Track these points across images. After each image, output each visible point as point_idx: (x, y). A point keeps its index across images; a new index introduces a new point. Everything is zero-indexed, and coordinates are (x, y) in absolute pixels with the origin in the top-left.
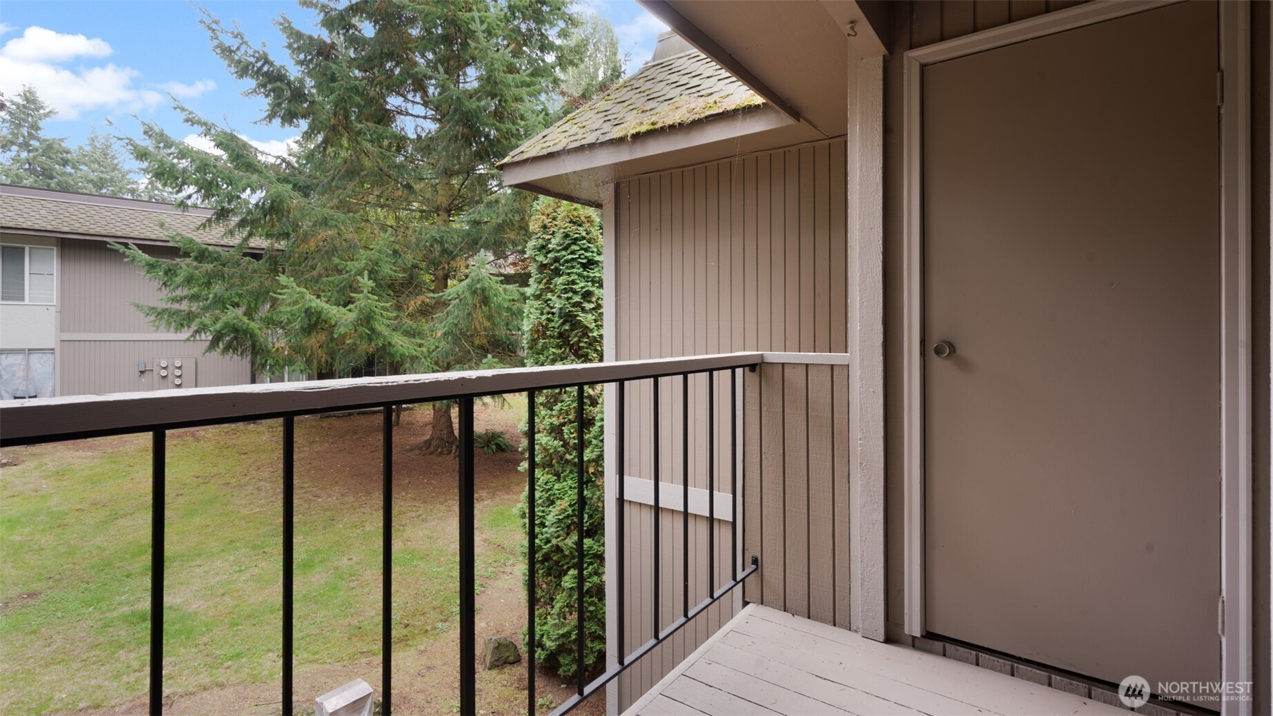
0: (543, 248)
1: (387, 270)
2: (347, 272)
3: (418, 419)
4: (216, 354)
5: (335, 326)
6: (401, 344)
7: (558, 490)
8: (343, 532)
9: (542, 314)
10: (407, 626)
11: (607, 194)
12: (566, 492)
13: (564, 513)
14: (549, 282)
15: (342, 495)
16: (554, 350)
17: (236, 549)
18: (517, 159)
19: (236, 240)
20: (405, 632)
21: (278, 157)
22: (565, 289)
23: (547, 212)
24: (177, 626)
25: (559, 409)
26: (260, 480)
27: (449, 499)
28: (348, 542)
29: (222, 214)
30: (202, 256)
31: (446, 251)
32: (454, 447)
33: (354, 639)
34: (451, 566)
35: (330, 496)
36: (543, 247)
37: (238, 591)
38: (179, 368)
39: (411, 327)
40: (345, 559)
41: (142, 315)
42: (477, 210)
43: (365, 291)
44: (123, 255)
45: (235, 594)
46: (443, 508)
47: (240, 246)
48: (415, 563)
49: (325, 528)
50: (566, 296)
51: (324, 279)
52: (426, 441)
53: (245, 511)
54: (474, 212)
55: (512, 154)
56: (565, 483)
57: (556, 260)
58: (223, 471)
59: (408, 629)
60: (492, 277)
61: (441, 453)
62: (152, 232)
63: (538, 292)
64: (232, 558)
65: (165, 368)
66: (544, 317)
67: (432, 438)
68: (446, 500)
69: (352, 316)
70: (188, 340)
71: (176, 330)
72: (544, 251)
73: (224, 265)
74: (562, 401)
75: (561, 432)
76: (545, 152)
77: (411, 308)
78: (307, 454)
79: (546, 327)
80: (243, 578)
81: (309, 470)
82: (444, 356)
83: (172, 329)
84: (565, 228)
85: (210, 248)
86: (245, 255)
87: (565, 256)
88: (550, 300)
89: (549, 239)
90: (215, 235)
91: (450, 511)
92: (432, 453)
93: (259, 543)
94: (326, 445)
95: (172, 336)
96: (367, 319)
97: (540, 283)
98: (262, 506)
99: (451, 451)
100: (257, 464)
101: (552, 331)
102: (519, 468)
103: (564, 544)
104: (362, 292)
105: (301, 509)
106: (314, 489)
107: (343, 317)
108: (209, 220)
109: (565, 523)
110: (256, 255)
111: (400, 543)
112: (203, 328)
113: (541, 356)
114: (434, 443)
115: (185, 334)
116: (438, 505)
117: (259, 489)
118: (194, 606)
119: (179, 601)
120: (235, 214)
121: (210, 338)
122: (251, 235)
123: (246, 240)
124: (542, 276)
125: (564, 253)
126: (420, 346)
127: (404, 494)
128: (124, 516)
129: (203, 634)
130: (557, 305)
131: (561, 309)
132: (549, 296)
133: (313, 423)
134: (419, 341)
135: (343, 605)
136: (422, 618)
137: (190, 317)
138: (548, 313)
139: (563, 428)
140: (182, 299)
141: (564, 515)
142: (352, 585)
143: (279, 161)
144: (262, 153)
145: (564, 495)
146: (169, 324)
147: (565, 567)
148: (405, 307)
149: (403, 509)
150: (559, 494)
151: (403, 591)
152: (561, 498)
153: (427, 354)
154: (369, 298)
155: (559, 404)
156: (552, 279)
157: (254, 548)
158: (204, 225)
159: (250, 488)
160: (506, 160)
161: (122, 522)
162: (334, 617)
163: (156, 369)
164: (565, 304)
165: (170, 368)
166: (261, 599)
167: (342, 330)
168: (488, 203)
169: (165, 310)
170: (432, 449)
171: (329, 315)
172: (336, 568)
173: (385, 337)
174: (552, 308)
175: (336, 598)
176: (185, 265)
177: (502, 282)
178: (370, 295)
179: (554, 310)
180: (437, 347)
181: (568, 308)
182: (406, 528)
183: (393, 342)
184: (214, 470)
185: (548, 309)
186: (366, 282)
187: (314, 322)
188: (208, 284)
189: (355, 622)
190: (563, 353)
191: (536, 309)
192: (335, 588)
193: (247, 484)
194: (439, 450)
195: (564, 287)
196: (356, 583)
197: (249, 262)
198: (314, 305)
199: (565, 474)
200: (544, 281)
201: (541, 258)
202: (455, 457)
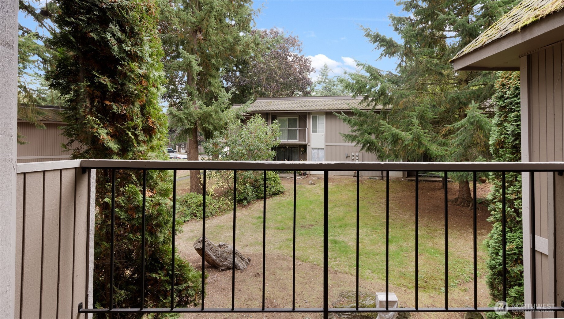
0: (501, 98)
1: (429, 115)
3: (454, 187)
4: (364, 151)
5: (404, 141)
6: (434, 149)
7: (509, 237)
8: (407, 232)
9: (501, 134)
10: (426, 282)
12: (515, 240)
13: (512, 251)
14: (506, 116)
15: (411, 216)
16: (508, 155)
17: (367, 227)
18: (459, 56)
19: (371, 107)
20: (425, 284)
21: (387, 72)
22: (515, 119)
23: (505, 76)
24: (344, 249)
25: (512, 189)
26: (380, 203)
27: (463, 230)
28: (409, 237)
29: (366, 98)
30: (361, 114)
31: (461, 102)
32: (471, 204)
33: (401, 278)
34: (455, 262)
35: (405, 215)
36: (503, 97)
37: (364, 243)
38: (358, 156)
39: (442, 141)
40: (406, 243)
41: (342, 137)
42: (477, 79)
43: (416, 125)
44: (337, 117)
45: (363, 244)
46: (458, 233)
47: (373, 109)
48: (436, 255)
49: (400, 228)
50: (516, 124)
51: (403, 120)
52: (456, 199)
53: (373, 214)
54: (475, 81)
55: (457, 54)
56: (515, 234)
57: (511, 103)
58: (369, 197)
59: (426, 284)
60: (482, 115)
61: (463, 206)
62: (346, 107)
63: (499, 122)
64: (365, 230)
65: (353, 156)
66: (502, 137)
67: (459, 198)
68: (461, 230)
69: (411, 137)
70: (355, 146)
71: (352, 142)
72: (503, 99)
73: (367, 118)
74: (515, 186)
75: (513, 204)
77: (443, 132)
78: (400, 196)
79: (503, 142)
80: (367, 239)
81: (399, 202)
82: (459, 156)
83: (350, 142)
84: (515, 84)
85: (363, 111)
86: (375, 112)
87: (515, 100)
88: (506, 126)
89: (506, 92)
90: (363, 106)
91: (462, 236)
92: (458, 205)
93: (375, 227)
95: (350, 144)
96: (417, 138)
97: (500, 117)
98: (379, 213)
99: (469, 205)
100: (381, 196)
101: (508, 144)
102: (487, 220)
103: (511, 269)
104: (414, 125)
105: (393, 218)
106: (400, 211)
107: (407, 136)
108: (362, 101)
109: (512, 257)
110: (378, 112)
111: (432, 244)
112: (359, 142)
113: (500, 158)
114: (460, 200)
115: (354, 144)
116: (456, 231)
117: (379, 206)
118: (350, 244)
119: (346, 240)
120: (370, 97)
121: (362, 145)
122: (376, 104)
123: (374, 107)
124: (502, 113)
125: (514, 99)
126: (447, 150)
127: (439, 222)
128: (337, 207)
129: (350, 254)
130: (510, 130)
131: (513, 131)
132: (506, 124)
133: (405, 183)
134: (446, 148)
135: (400, 262)
136: (434, 281)
137: (355, 137)
138: (505, 134)
139: (514, 201)
140: (356, 131)
141: (511, 252)
142: (405, 255)
143: (388, 73)
144: (382, 71)
145: (513, 241)
146: (349, 140)
147: (512, 283)
148: (441, 131)
149: (437, 228)
150: (510, 239)
151: (428, 266)
152: (511, 242)
153: (450, 155)
155: (512, 187)
156: (508, 114)
157: (373, 229)
158: (360, 103)
159: (376, 205)
161: (337, 209)
162: (395, 266)
163: (351, 156)
164: (515, 129)
165: (355, 156)
166: (371, 249)
167: (406, 143)
168: (484, 74)
169: (348, 135)
170: (458, 203)
171: (402, 136)
172: (401, 246)
173: (426, 146)
174: (507, 131)
175: (398, 258)
176: (354, 118)
177: (488, 117)
178: (418, 127)
179: (508, 132)
180: (455, 152)
181: (517, 131)
182: (436, 238)
183: (430, 148)
184: (366, 196)
185: (505, 131)
186: (416, 121)
187: (396, 139)
188: (361, 125)
189: (403, 271)
190: (515, 157)
191: (498, 132)
192: (398, 254)
193: (376, 203)
194: (462, 204)
195: (514, 119)
196: (407, 255)
197: (376, 115)
198: (394, 132)
199: (516, 229)
200: (503, 116)
201: (501, 103)
202: (471, 209)
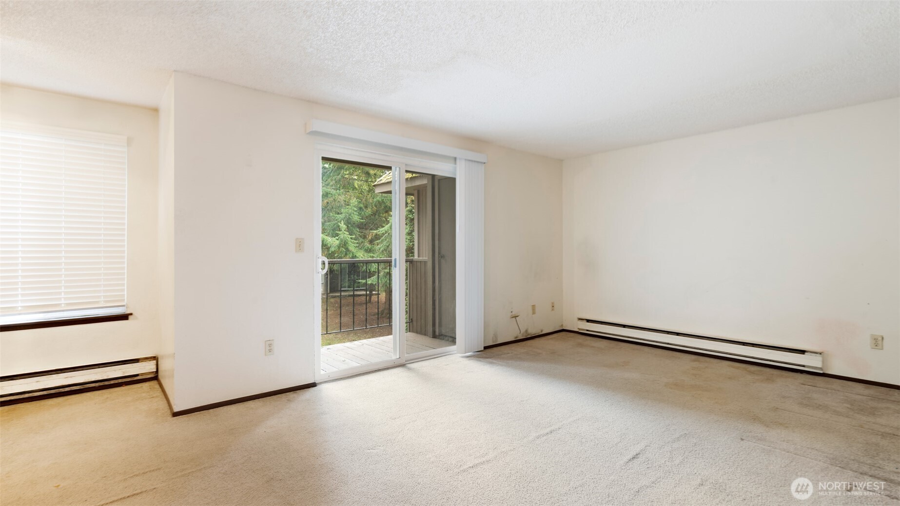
1: (356, 218)
2: (337, 220)
5: (330, 247)
11: (416, 193)
18: (379, 183)
39: (368, 247)
43: (343, 230)
55: (378, 180)
69: (337, 242)
76: (387, 181)
77: (370, 237)
94: (332, 311)
96: (344, 244)
104: (342, 231)
107: (333, 242)
134: (372, 255)
148: (367, 236)
154: (345, 234)
160: (376, 183)
171: (327, 242)
173: (353, 253)
178: (345, 232)
186: (342, 225)
191: (409, 240)
